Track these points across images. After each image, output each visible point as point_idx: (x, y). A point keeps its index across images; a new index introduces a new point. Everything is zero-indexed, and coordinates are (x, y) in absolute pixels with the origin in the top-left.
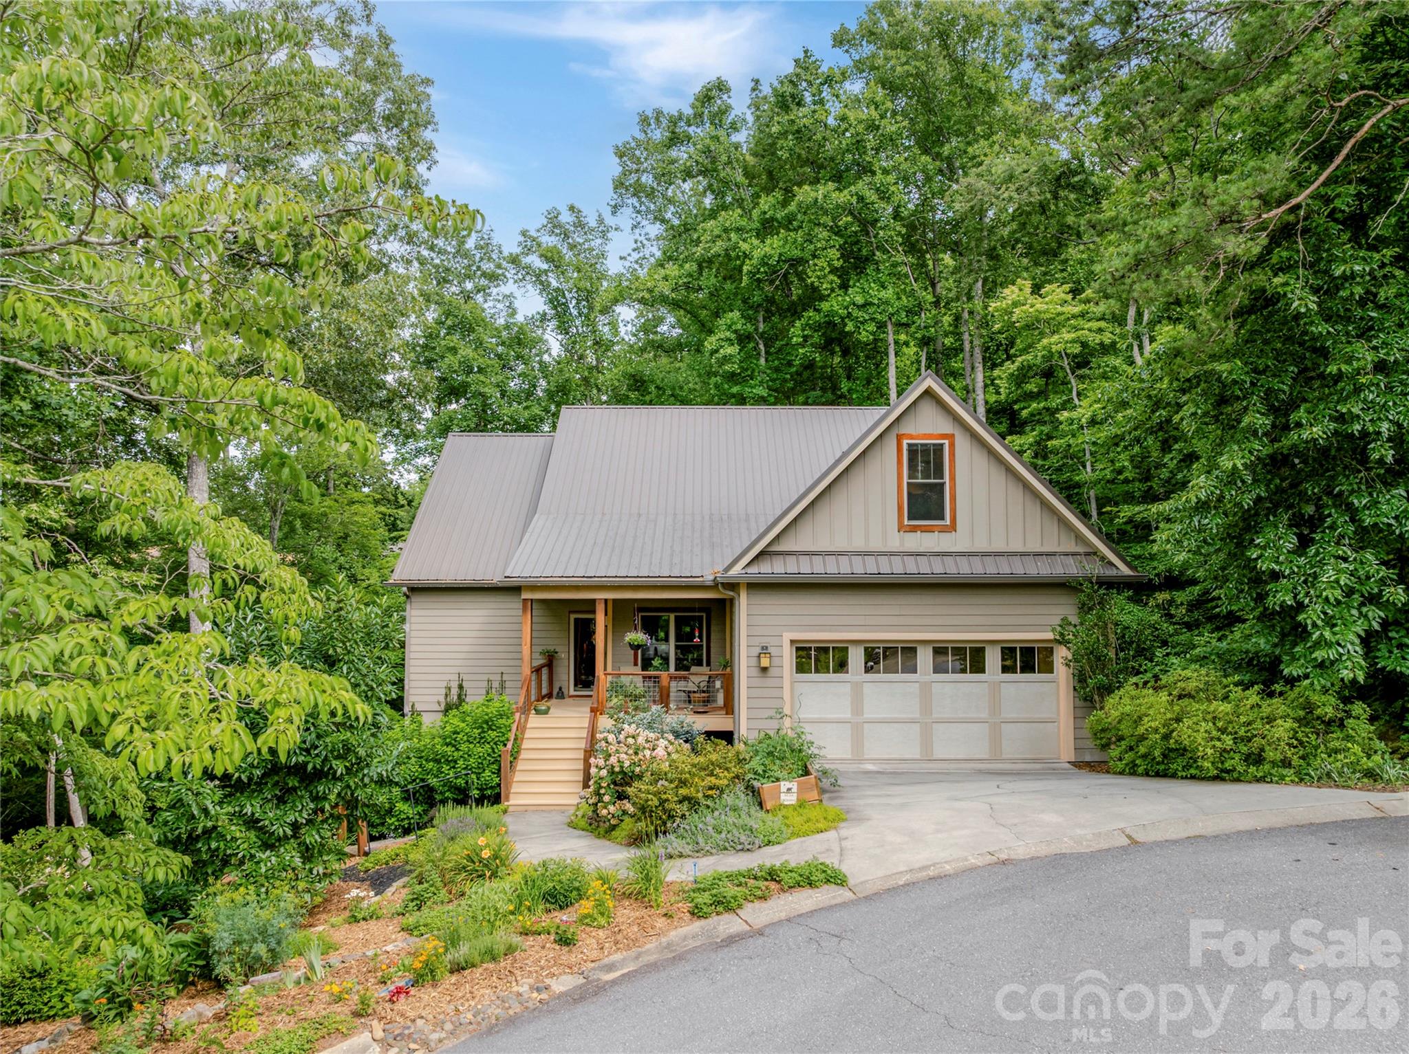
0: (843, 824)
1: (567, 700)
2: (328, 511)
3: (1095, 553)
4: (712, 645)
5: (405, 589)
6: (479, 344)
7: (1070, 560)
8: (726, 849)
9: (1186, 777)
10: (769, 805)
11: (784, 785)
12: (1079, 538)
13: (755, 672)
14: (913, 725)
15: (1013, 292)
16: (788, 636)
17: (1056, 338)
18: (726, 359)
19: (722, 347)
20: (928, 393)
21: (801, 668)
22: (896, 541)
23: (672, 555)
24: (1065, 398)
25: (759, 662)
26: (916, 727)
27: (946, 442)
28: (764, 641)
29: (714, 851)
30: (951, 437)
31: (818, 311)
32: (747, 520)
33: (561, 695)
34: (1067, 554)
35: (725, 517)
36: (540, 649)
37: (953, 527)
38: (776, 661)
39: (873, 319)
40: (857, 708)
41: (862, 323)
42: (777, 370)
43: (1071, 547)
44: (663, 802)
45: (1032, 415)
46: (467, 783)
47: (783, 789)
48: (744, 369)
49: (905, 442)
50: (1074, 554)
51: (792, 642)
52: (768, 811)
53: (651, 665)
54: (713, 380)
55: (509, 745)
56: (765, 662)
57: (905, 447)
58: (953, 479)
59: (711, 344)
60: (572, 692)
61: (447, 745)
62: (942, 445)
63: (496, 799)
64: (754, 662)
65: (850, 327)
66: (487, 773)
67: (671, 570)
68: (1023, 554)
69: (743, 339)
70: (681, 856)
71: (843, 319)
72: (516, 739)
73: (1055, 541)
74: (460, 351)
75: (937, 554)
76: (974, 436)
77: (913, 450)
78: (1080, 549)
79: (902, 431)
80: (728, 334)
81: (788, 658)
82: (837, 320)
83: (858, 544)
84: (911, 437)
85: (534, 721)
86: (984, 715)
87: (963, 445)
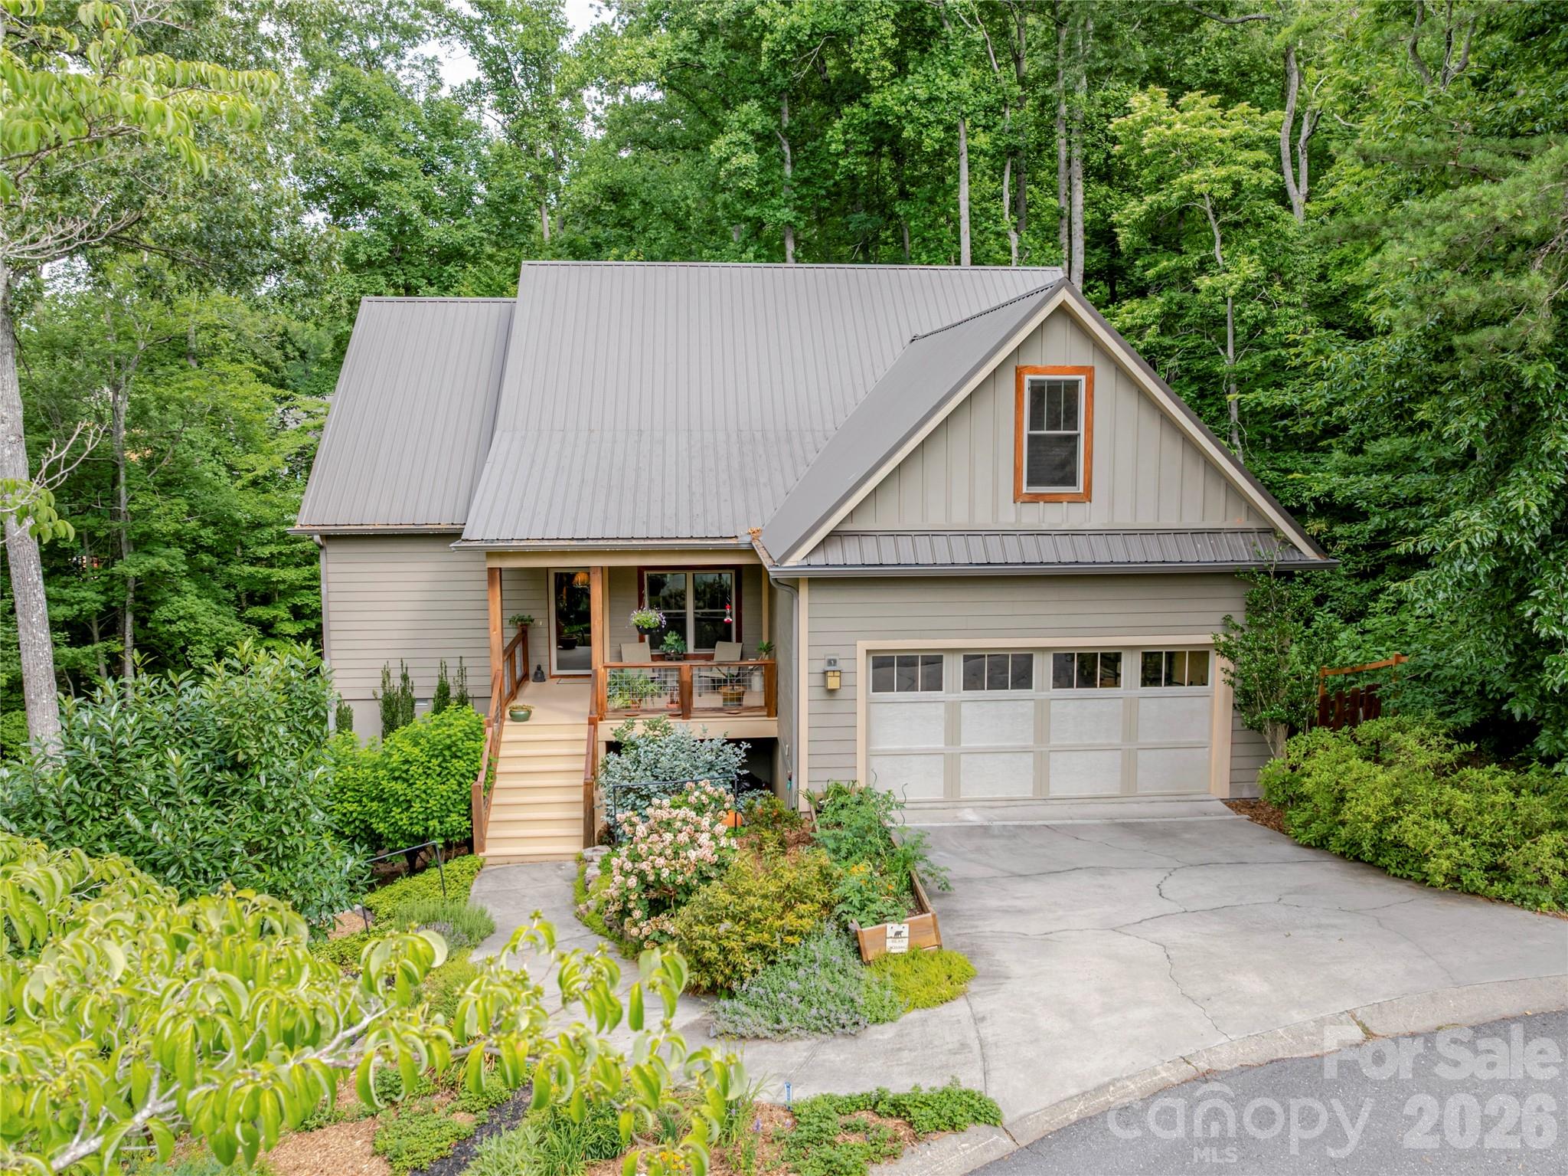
0: (973, 987)
1: (549, 682)
2: (193, 395)
3: (1272, 531)
4: (744, 613)
5: (317, 538)
6: (389, 136)
7: (1240, 540)
8: (818, 1029)
9: (1401, 876)
10: (870, 954)
11: (891, 928)
12: (1252, 509)
13: (819, 693)
14: (1025, 756)
15: (1143, 103)
16: (863, 645)
17: (1198, 174)
18: (742, 172)
19: (734, 154)
20: (1063, 310)
21: (880, 685)
22: (1011, 515)
23: (691, 501)
24: (1203, 253)
25: (826, 681)
26: (1029, 759)
27: (1083, 378)
28: (832, 652)
29: (803, 1033)
30: (1089, 371)
31: (867, 106)
32: (789, 440)
33: (540, 677)
34: (1234, 532)
35: (758, 435)
36: (509, 615)
37: (1087, 496)
38: (847, 679)
39: (939, 122)
40: (953, 732)
41: (925, 126)
42: (806, 182)
43: (1240, 521)
44: (723, 950)
45: (1159, 276)
46: (427, 829)
47: (890, 933)
48: (762, 184)
49: (1027, 378)
50: (1244, 532)
51: (868, 652)
52: (868, 963)
53: (663, 642)
54: (720, 198)
55: (481, 778)
56: (833, 683)
57: (1027, 385)
58: (1089, 429)
59: (719, 148)
60: (555, 671)
61: (396, 779)
62: (1076, 383)
63: (468, 845)
64: (818, 680)
65: (908, 133)
66: (454, 816)
67: (692, 527)
68: (1178, 532)
69: (764, 139)
70: (757, 1037)
71: (899, 118)
72: (490, 765)
73: (1219, 514)
74: (364, 147)
75: (1065, 533)
76: (1120, 369)
77: (1037, 390)
78: (1253, 525)
79: (1022, 363)
80: (742, 135)
81: (863, 672)
82: (892, 120)
83: (960, 519)
84: (1036, 371)
85: (511, 731)
86: (1117, 741)
87: (1105, 381)
